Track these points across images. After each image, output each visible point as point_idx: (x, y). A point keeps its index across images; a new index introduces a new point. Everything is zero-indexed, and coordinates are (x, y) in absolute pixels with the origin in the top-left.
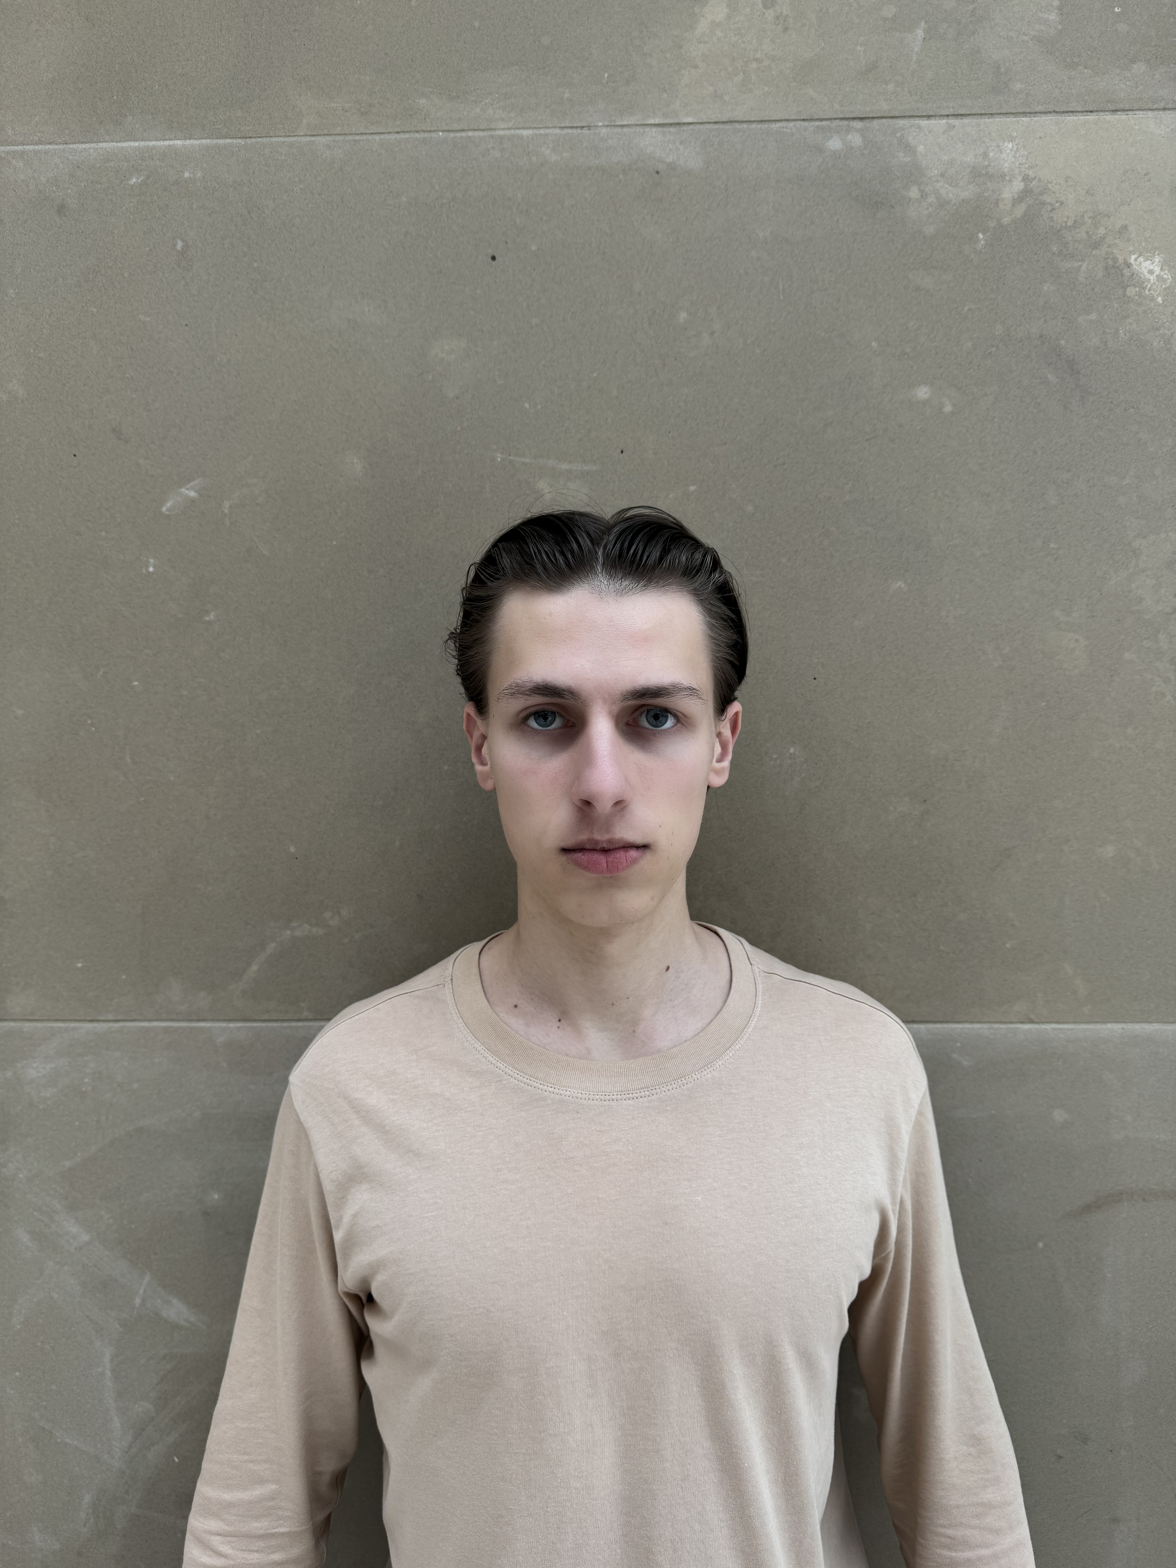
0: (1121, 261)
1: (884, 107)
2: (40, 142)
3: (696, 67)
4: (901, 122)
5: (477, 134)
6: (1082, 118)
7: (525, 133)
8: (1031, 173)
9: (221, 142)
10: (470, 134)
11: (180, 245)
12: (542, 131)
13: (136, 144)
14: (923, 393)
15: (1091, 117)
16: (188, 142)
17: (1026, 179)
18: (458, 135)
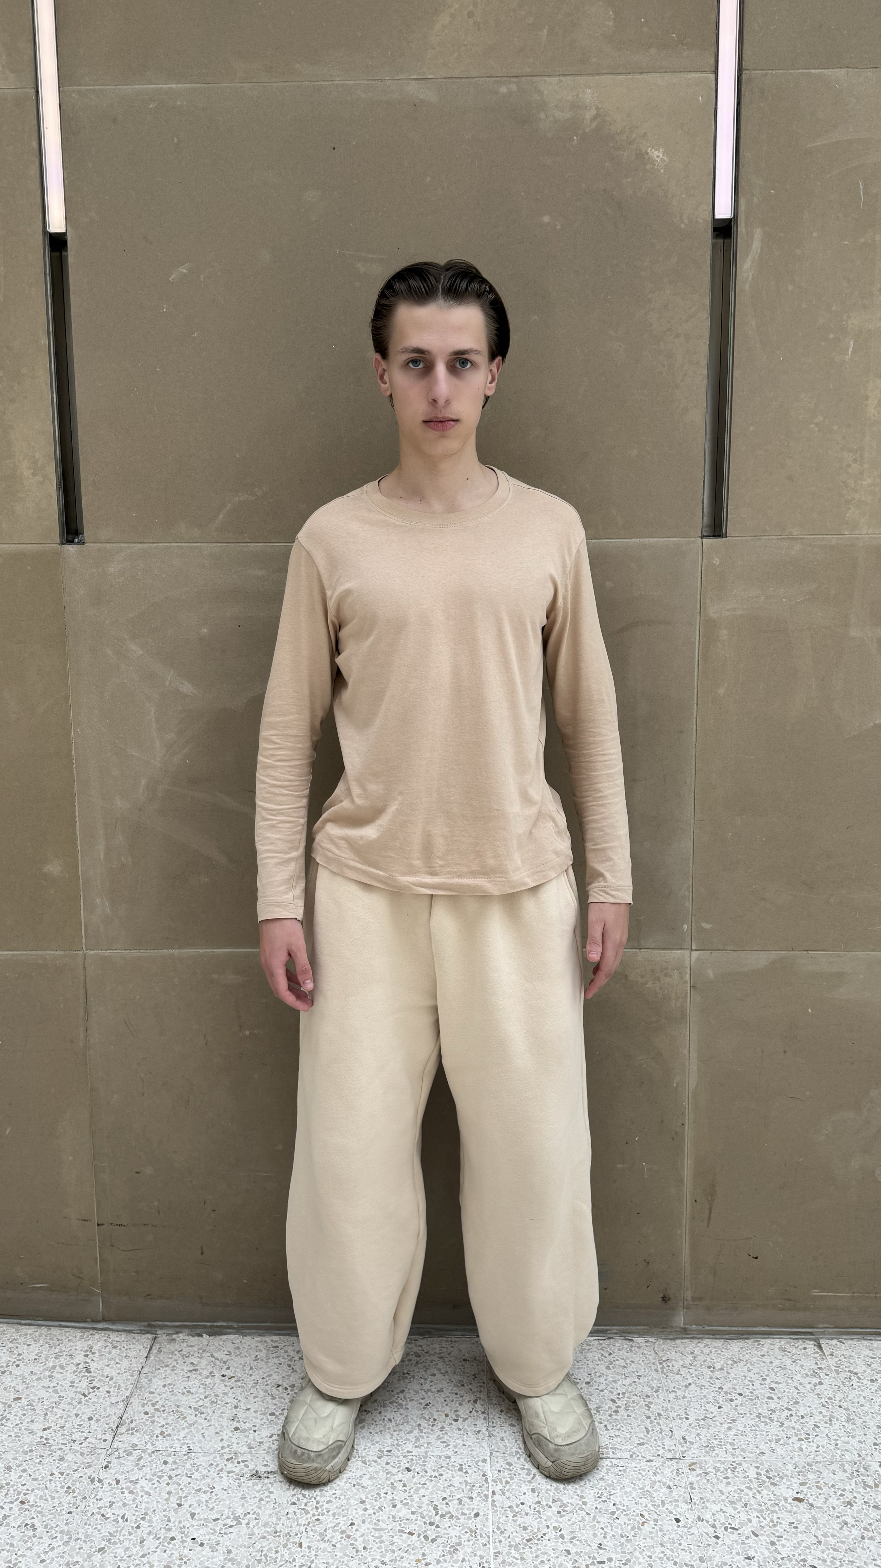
0: (643, 151)
1: (528, 70)
2: (102, 85)
3: (434, 49)
4: (536, 79)
5: (325, 83)
6: (624, 77)
7: (350, 82)
8: (600, 106)
9: (195, 86)
10: (322, 83)
11: (176, 140)
12: (358, 82)
13: (152, 86)
14: (546, 219)
15: (630, 76)
16: (179, 85)
17: (597, 108)
18: (315, 83)
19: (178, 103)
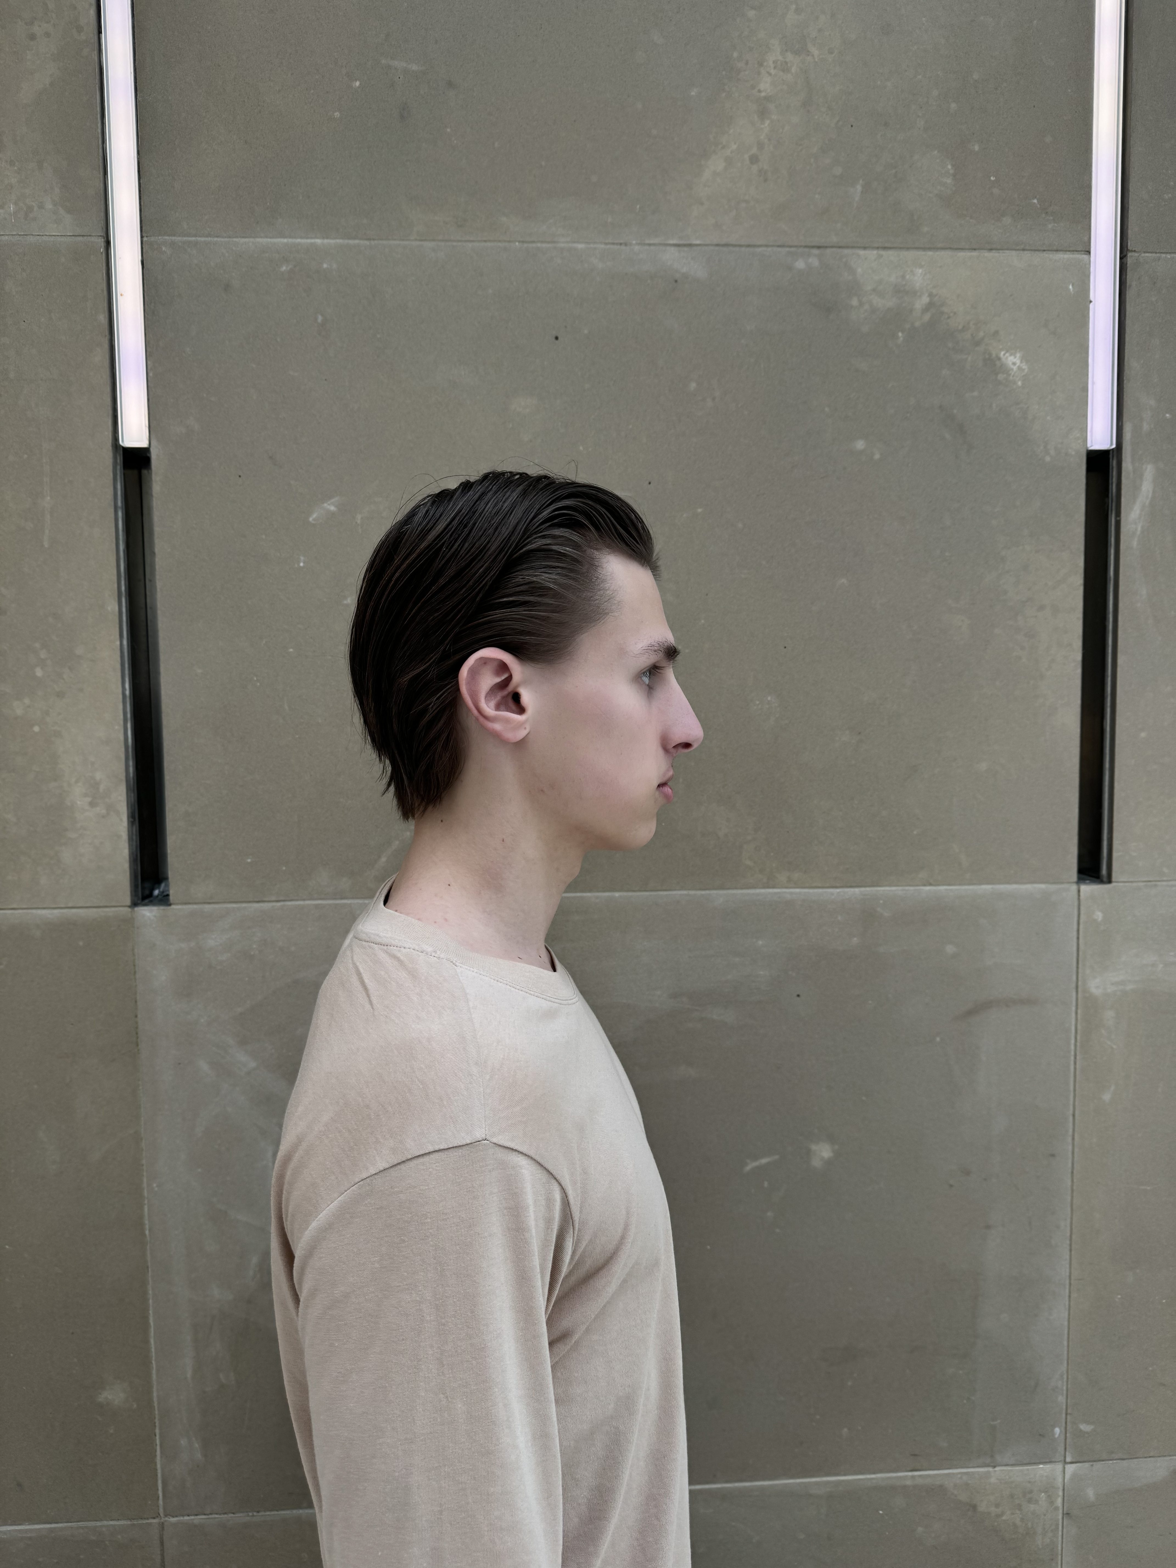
0: (994, 355)
1: (834, 239)
2: (209, 235)
3: (702, 204)
4: (846, 251)
5: (544, 245)
6: (968, 254)
7: (580, 246)
8: (934, 292)
9: (351, 242)
10: (539, 245)
12: (592, 246)
13: (285, 240)
14: (860, 445)
15: (975, 254)
16: (326, 241)
17: (931, 295)
18: (531, 245)
19: (325, 266)
